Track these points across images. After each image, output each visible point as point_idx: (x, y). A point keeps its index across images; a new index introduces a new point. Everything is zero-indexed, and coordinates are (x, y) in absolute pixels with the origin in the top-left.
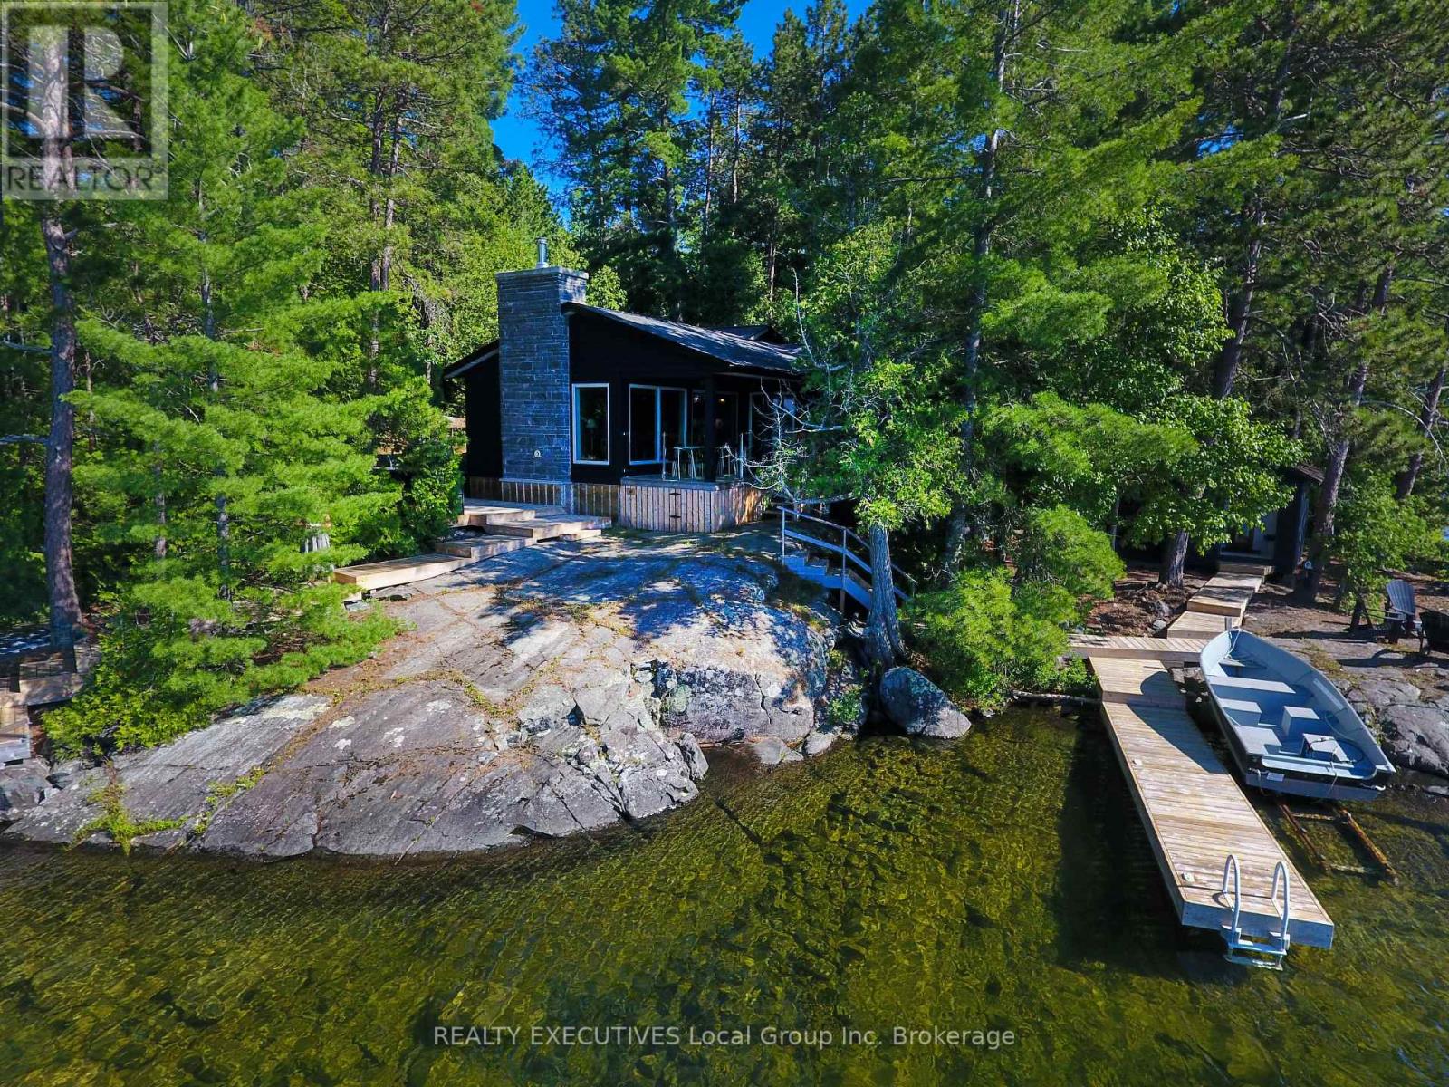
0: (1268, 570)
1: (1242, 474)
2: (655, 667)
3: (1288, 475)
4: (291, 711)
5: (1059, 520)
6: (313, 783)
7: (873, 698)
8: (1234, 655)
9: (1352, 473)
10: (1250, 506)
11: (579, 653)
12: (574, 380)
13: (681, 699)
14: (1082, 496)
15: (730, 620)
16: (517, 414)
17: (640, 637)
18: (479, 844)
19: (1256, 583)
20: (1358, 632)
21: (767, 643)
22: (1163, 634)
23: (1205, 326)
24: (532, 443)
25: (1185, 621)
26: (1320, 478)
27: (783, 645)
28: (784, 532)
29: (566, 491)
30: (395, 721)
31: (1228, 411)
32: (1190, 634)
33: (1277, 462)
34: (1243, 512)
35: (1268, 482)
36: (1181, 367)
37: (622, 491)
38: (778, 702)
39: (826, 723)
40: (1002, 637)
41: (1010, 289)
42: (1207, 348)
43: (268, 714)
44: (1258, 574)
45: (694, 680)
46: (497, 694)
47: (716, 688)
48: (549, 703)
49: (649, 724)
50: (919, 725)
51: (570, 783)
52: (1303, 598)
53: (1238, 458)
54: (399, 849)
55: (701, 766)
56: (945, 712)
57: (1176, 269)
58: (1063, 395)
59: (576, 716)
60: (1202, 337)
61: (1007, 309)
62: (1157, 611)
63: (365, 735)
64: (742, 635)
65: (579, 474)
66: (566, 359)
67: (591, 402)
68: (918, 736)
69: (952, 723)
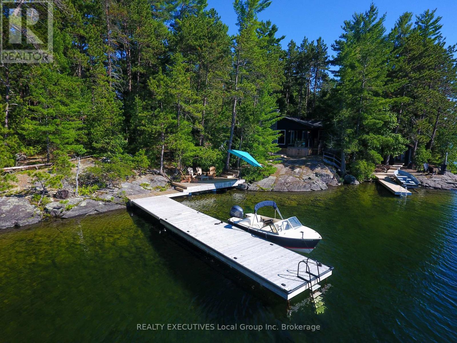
0: (404, 164)
1: (400, 145)
2: (316, 173)
3: (407, 146)
4: (271, 178)
5: (373, 152)
6: (283, 184)
8: (399, 173)
9: (418, 146)
10: (401, 151)
14: (375, 148)
17: (312, 170)
18: (308, 191)
19: (402, 166)
20: (418, 172)
21: (329, 171)
22: (386, 172)
23: (394, 123)
25: (389, 170)
26: (413, 146)
27: (331, 171)
28: (324, 155)
30: (287, 179)
31: (398, 136)
32: (391, 172)
33: (405, 144)
34: (400, 151)
35: (404, 147)
36: (390, 129)
37: (287, 149)
38: (332, 179)
39: (339, 182)
40: (366, 169)
41: (366, 119)
42: (395, 126)
44: (402, 164)
45: (321, 175)
47: (324, 176)
48: (306, 177)
50: (352, 183)
51: (314, 186)
52: (410, 167)
53: (399, 143)
54: (300, 191)
56: (356, 181)
57: (390, 114)
58: (374, 134)
59: (310, 178)
60: (394, 125)
61: (367, 122)
62: (384, 170)
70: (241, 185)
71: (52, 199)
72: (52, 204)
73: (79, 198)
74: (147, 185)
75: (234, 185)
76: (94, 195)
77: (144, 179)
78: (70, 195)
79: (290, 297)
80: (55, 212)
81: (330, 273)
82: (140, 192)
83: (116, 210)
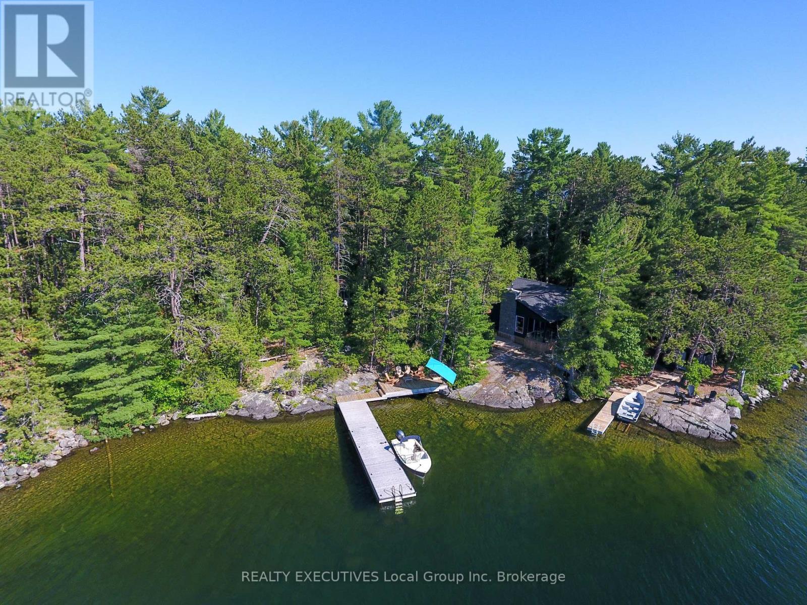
2: (529, 386)
4: (477, 385)
6: (483, 396)
7: (566, 394)
8: (636, 396)
11: (517, 381)
12: (517, 314)
13: (532, 391)
15: (543, 378)
16: (503, 318)
17: (527, 381)
18: (505, 408)
21: (548, 384)
22: (634, 389)
24: (506, 326)
27: (551, 384)
29: (513, 337)
30: (491, 389)
37: (525, 340)
38: (548, 393)
39: (556, 398)
43: (474, 386)
45: (534, 388)
46: (505, 387)
47: (538, 390)
48: (512, 390)
49: (527, 395)
50: (573, 400)
51: (515, 402)
54: (495, 406)
55: (534, 402)
56: (578, 399)
59: (517, 392)
62: (640, 383)
63: (489, 391)
64: (544, 382)
65: (516, 334)
66: (515, 310)
67: (519, 319)
68: (572, 402)
69: (579, 401)
70: (442, 391)
71: (285, 396)
72: (285, 401)
73: (303, 397)
74: (355, 385)
75: (435, 391)
76: (313, 394)
77: (354, 378)
78: (297, 392)
79: (380, 502)
80: (286, 408)
81: (415, 495)
82: (348, 392)
83: (327, 410)
